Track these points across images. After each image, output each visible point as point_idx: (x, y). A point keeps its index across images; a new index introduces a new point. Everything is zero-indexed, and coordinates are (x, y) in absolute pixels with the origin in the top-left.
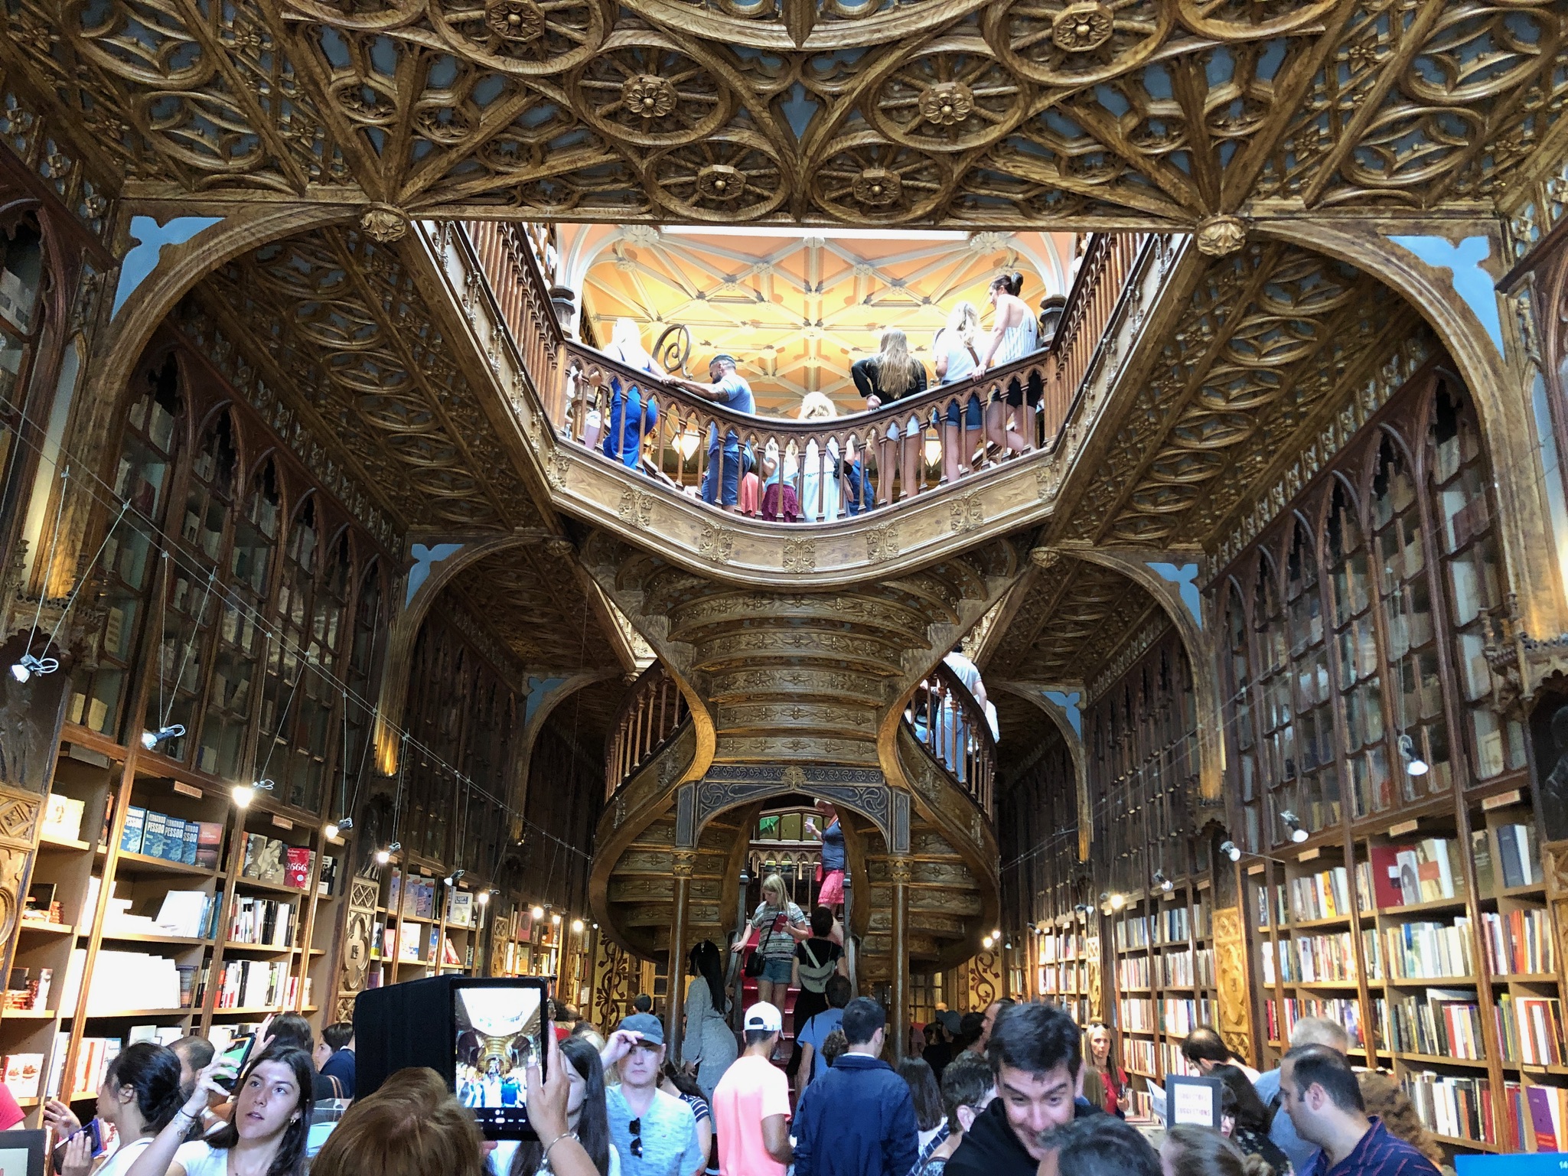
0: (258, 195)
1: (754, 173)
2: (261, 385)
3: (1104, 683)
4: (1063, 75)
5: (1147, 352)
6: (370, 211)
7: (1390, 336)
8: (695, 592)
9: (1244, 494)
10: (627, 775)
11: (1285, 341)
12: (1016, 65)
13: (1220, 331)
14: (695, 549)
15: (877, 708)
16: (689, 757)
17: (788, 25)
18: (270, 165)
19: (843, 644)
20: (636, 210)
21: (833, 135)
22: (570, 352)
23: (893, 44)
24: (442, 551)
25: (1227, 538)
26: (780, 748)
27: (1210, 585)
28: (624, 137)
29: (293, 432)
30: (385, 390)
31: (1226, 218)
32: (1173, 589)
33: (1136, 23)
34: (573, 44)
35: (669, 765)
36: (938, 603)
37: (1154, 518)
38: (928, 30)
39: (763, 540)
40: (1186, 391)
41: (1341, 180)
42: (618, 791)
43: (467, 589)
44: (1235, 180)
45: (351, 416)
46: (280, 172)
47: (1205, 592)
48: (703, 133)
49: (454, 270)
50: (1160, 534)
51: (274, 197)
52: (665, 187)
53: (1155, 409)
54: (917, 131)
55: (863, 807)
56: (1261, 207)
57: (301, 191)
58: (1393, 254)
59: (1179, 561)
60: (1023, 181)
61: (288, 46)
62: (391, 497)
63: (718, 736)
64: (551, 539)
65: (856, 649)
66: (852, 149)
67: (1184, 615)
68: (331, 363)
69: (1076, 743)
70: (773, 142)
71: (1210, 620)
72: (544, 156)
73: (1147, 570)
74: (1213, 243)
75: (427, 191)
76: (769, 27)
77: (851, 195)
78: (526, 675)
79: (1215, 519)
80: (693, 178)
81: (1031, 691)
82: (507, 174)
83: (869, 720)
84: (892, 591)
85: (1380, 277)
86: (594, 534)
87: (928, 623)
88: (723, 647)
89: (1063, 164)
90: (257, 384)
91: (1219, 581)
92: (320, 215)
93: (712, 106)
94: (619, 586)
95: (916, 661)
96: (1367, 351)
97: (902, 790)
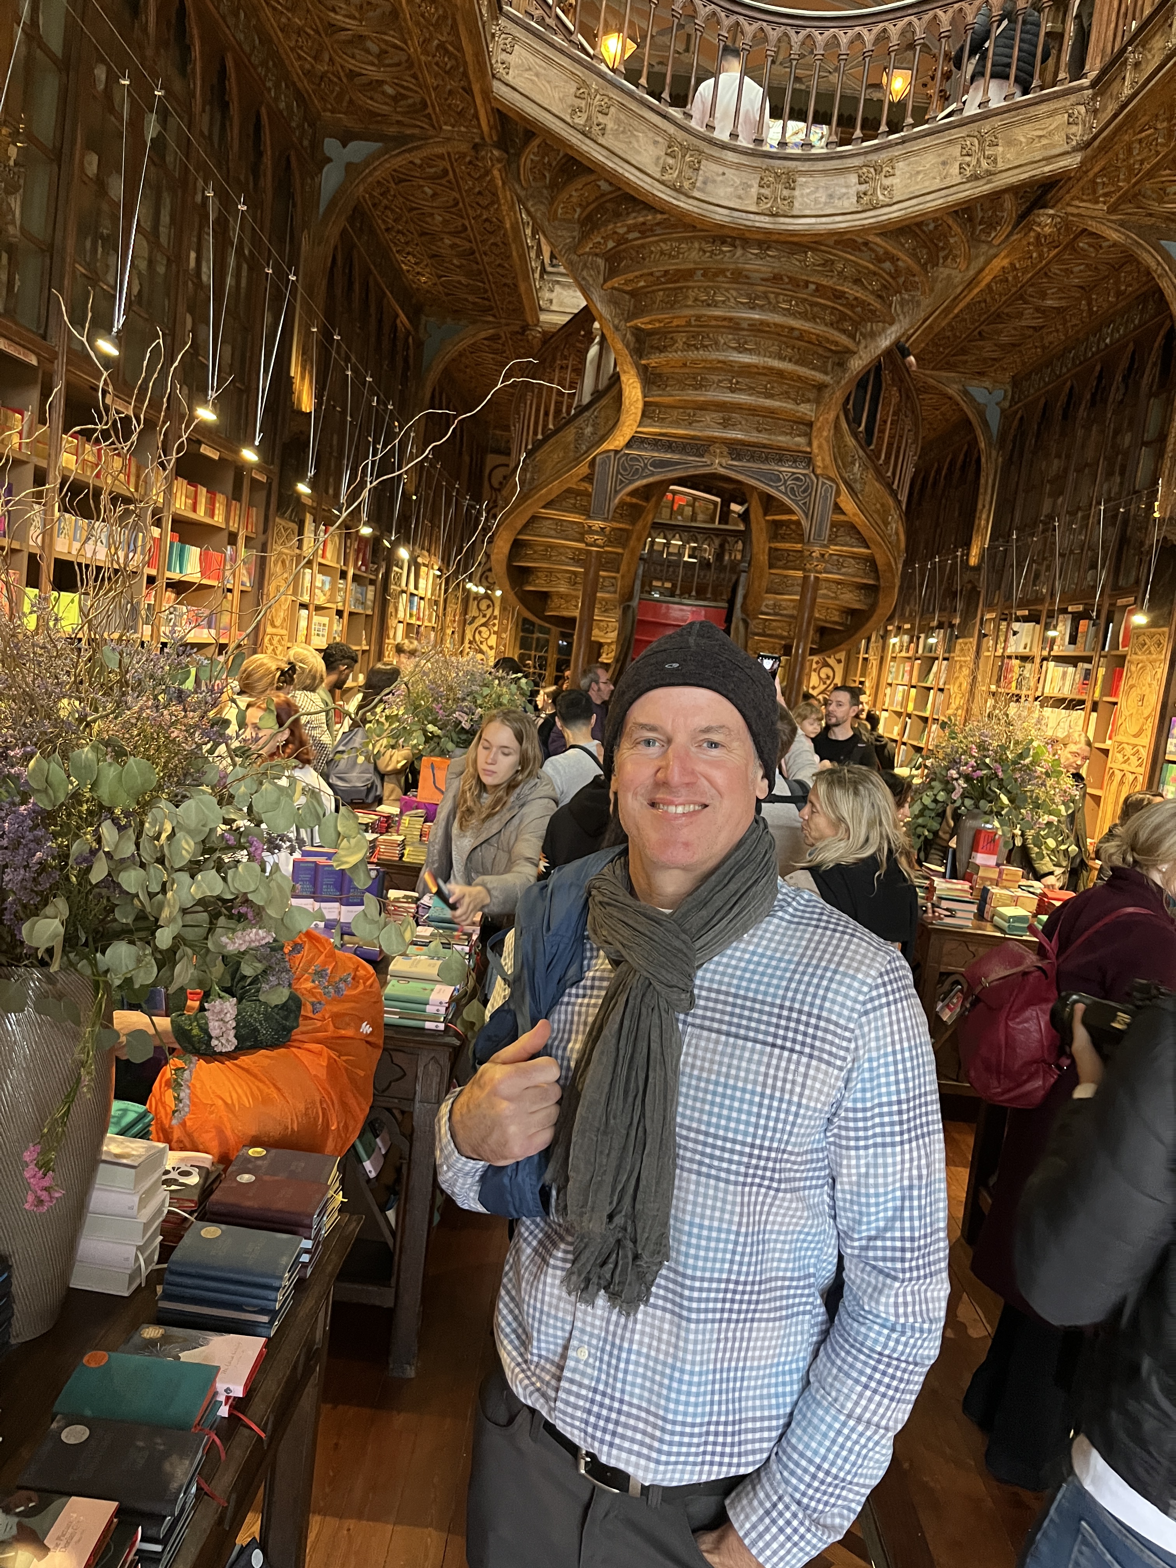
8: (644, 230)
10: (540, 436)
14: (658, 175)
15: (821, 387)
16: (611, 423)
24: (360, 150)
26: (708, 423)
35: (588, 430)
39: (738, 166)
42: (530, 453)
55: (785, 494)
63: (646, 404)
69: (989, 444)
73: (1160, 250)
78: (425, 318)
81: (954, 385)
84: (873, 249)
87: (896, 293)
88: (666, 300)
95: (873, 335)
97: (830, 479)
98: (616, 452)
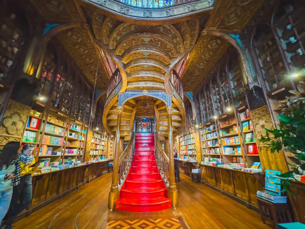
14: (119, 11)
16: (121, 87)
32: (235, 39)
35: (117, 90)
55: (161, 98)
67: (238, 44)
69: (192, 101)
97: (170, 94)
98: (123, 93)
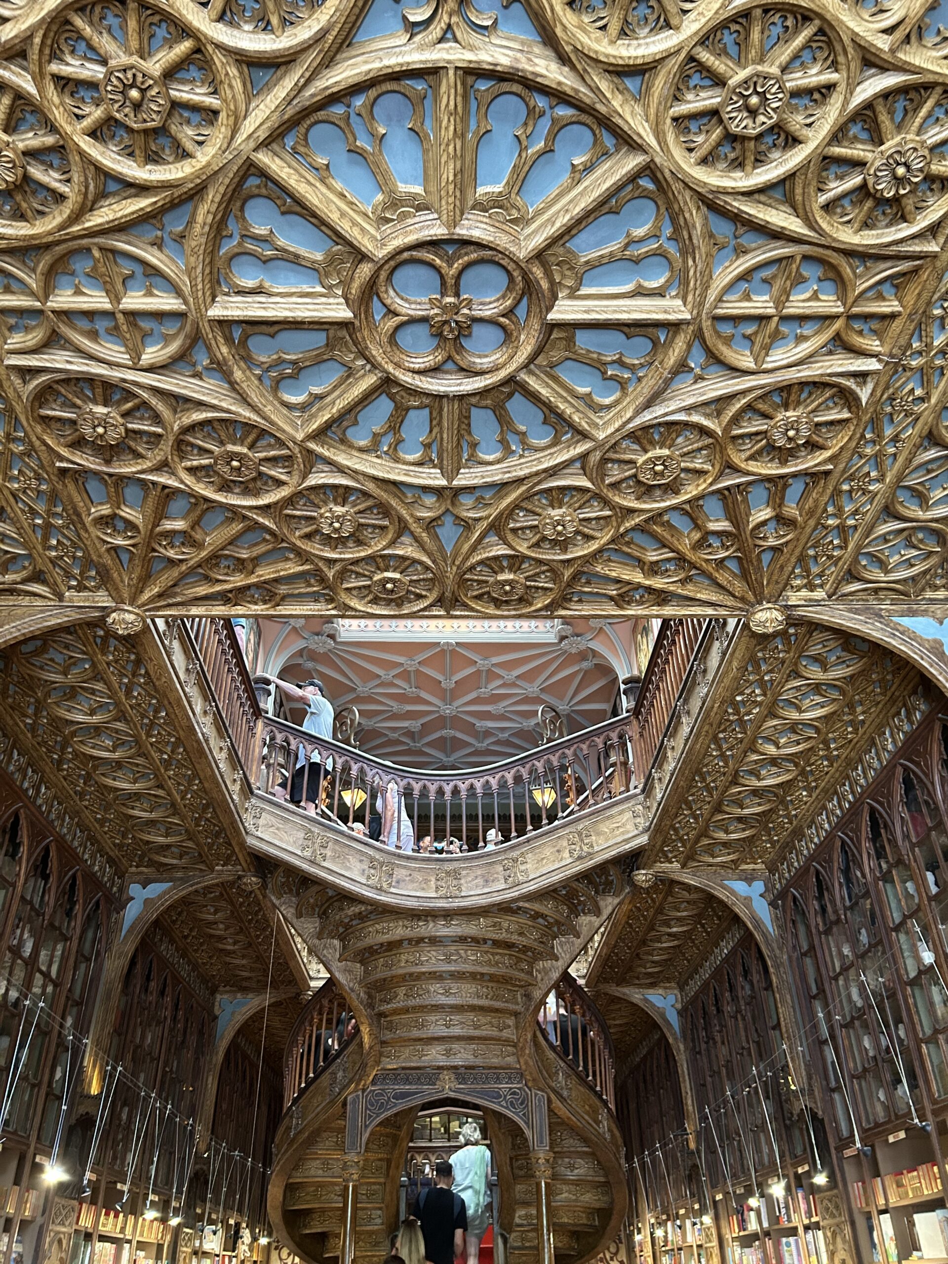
0: (26, 601)
1: (415, 578)
2: (16, 753)
3: (694, 986)
4: (645, 502)
5: (715, 709)
6: (114, 611)
7: (897, 694)
8: (361, 917)
9: (795, 823)
10: (303, 1085)
11: (819, 699)
12: (610, 495)
13: (769, 693)
14: (364, 881)
15: (516, 1014)
17: (441, 469)
18: (37, 577)
19: (486, 958)
20: (324, 608)
21: (474, 549)
22: (266, 725)
23: (520, 481)
24: (155, 889)
25: (785, 859)
26: (435, 1055)
27: (777, 898)
28: (317, 552)
29: (38, 791)
30: (116, 755)
31: (770, 605)
32: (748, 901)
33: (698, 464)
34: (280, 483)
35: (340, 1074)
36: (563, 921)
37: (726, 844)
38: (545, 471)
39: (420, 869)
40: (746, 740)
41: (852, 576)
42: (295, 1101)
43: (174, 922)
44: (775, 578)
45: (88, 778)
46: (44, 582)
47: (772, 904)
48: (376, 549)
49: (179, 659)
50: (732, 857)
51: (39, 602)
52: (348, 590)
53: (723, 756)
54: (537, 545)
55: (507, 1108)
56: (794, 598)
57: (61, 597)
58: (898, 630)
59: (749, 879)
60: (617, 581)
61: (59, 487)
62: (115, 844)
64: (244, 876)
65: (497, 963)
66: (488, 559)
67: (758, 923)
68: (74, 734)
69: (676, 1039)
70: (429, 555)
71: (779, 927)
72: (254, 567)
73: (724, 887)
74: (762, 624)
75: (160, 596)
76: (427, 470)
77: (488, 593)
78: (218, 997)
79: (773, 843)
80: (369, 583)
81: (636, 995)
82: (225, 581)
83: (509, 1027)
84: (525, 911)
85: (890, 647)
86: (281, 869)
87: (554, 938)
88: (386, 965)
89: (646, 568)
90: (12, 752)
91: (783, 894)
92: (75, 616)
93: (383, 528)
94: (299, 915)
95: (546, 971)
96: (880, 706)
97: (540, 1089)
98: (364, 1090)
